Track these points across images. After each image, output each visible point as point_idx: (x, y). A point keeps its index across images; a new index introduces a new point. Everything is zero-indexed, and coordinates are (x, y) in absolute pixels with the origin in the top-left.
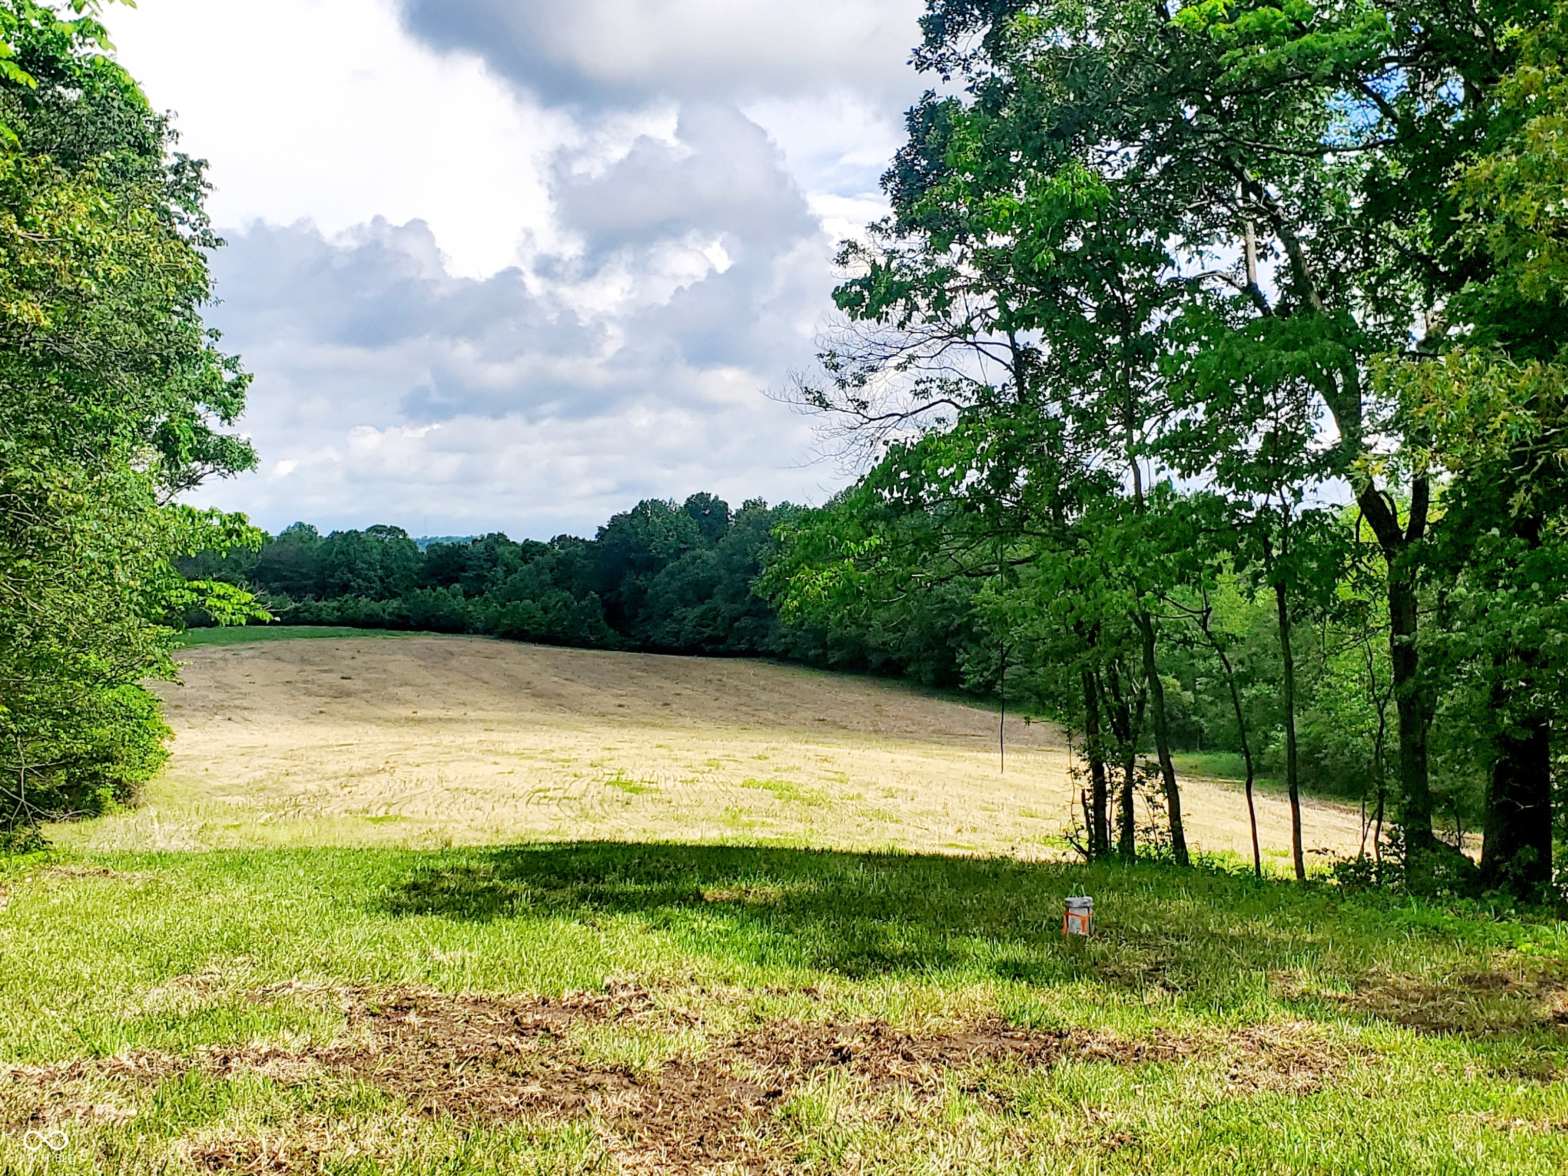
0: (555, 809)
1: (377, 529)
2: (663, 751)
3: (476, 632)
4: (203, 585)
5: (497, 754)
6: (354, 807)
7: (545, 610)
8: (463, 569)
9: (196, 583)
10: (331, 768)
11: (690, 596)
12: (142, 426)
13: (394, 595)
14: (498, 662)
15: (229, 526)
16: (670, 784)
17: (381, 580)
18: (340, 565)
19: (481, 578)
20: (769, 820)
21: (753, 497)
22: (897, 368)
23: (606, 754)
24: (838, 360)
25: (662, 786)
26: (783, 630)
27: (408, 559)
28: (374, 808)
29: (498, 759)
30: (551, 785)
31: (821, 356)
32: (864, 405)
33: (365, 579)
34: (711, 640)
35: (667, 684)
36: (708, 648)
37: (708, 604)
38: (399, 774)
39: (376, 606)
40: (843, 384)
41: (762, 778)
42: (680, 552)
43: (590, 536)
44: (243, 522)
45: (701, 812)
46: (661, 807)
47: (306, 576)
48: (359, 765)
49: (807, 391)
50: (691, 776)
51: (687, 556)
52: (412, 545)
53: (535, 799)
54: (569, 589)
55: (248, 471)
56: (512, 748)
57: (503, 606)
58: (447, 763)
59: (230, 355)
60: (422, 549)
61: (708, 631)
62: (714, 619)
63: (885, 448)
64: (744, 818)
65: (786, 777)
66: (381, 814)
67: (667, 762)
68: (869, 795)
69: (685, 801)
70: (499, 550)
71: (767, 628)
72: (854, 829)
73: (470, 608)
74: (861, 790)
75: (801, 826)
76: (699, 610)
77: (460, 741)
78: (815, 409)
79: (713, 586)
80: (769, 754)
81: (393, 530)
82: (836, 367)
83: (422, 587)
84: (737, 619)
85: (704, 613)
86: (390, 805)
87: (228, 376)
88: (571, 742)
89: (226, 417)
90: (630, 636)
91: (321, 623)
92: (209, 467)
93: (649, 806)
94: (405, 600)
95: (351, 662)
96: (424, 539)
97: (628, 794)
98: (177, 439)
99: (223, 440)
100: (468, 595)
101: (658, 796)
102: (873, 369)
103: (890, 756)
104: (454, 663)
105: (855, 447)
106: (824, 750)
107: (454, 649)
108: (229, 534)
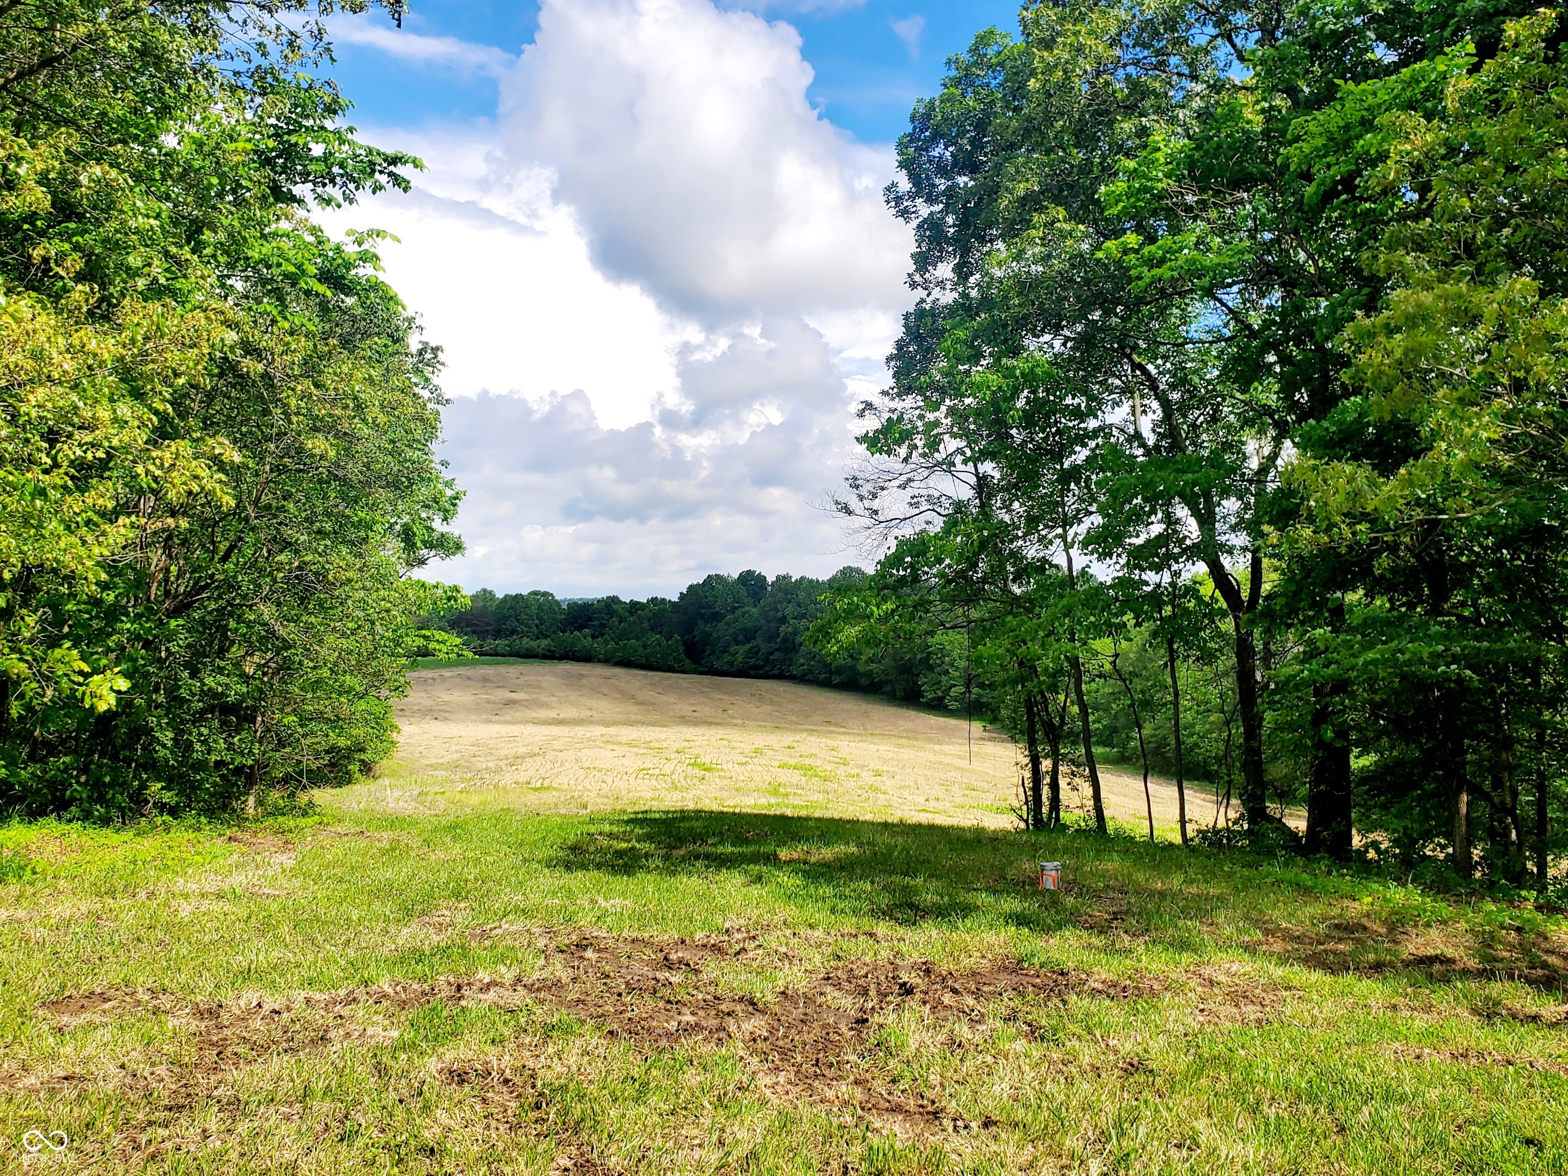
0: (654, 782)
1: (535, 593)
2: (724, 742)
3: (599, 661)
4: (428, 633)
5: (614, 743)
6: (520, 780)
7: (645, 646)
8: (590, 619)
9: (423, 632)
10: (504, 752)
11: (741, 637)
12: (391, 526)
13: (546, 637)
14: (613, 681)
15: (449, 594)
16: (730, 765)
17: (537, 626)
18: (511, 616)
19: (602, 626)
20: (799, 791)
21: (782, 573)
22: (899, 487)
23: (686, 744)
24: (857, 482)
25: (725, 767)
26: (802, 661)
27: (555, 613)
28: (534, 780)
29: (615, 747)
30: (651, 766)
31: (847, 479)
32: (876, 512)
33: (529, 627)
34: (755, 667)
35: (725, 697)
36: (752, 673)
37: (753, 643)
38: (549, 756)
39: (534, 644)
40: (861, 498)
41: (792, 762)
42: (734, 609)
43: (675, 598)
44: (458, 591)
45: (752, 785)
46: (725, 782)
47: (488, 624)
48: (522, 750)
49: (837, 503)
50: (744, 760)
51: (739, 612)
52: (558, 603)
53: (641, 776)
54: (661, 633)
55: (459, 556)
56: (624, 739)
57: (617, 643)
58: (580, 750)
59: (449, 478)
60: (564, 606)
61: (752, 661)
62: (757, 653)
63: (895, 542)
64: (782, 790)
65: (808, 761)
66: (538, 785)
67: (728, 750)
68: (864, 774)
69: (742, 778)
70: (614, 607)
71: (791, 660)
72: (856, 798)
73: (595, 645)
74: (859, 771)
75: (820, 796)
76: (748, 646)
77: (589, 735)
78: (842, 514)
79: (757, 631)
80: (795, 745)
81: (545, 594)
82: (857, 487)
83: (564, 632)
84: (771, 654)
85: (750, 649)
86: (544, 779)
87: (449, 493)
88: (663, 736)
89: (445, 519)
90: (700, 664)
91: (497, 655)
92: (433, 553)
93: (718, 780)
94: (553, 640)
95: (516, 681)
96: (565, 600)
97: (702, 773)
98: (414, 534)
99: (442, 535)
100: (594, 637)
101: (722, 774)
102: (883, 489)
103: (876, 747)
104: (584, 681)
105: (869, 540)
106: (831, 743)
107: (585, 673)
108: (449, 599)
